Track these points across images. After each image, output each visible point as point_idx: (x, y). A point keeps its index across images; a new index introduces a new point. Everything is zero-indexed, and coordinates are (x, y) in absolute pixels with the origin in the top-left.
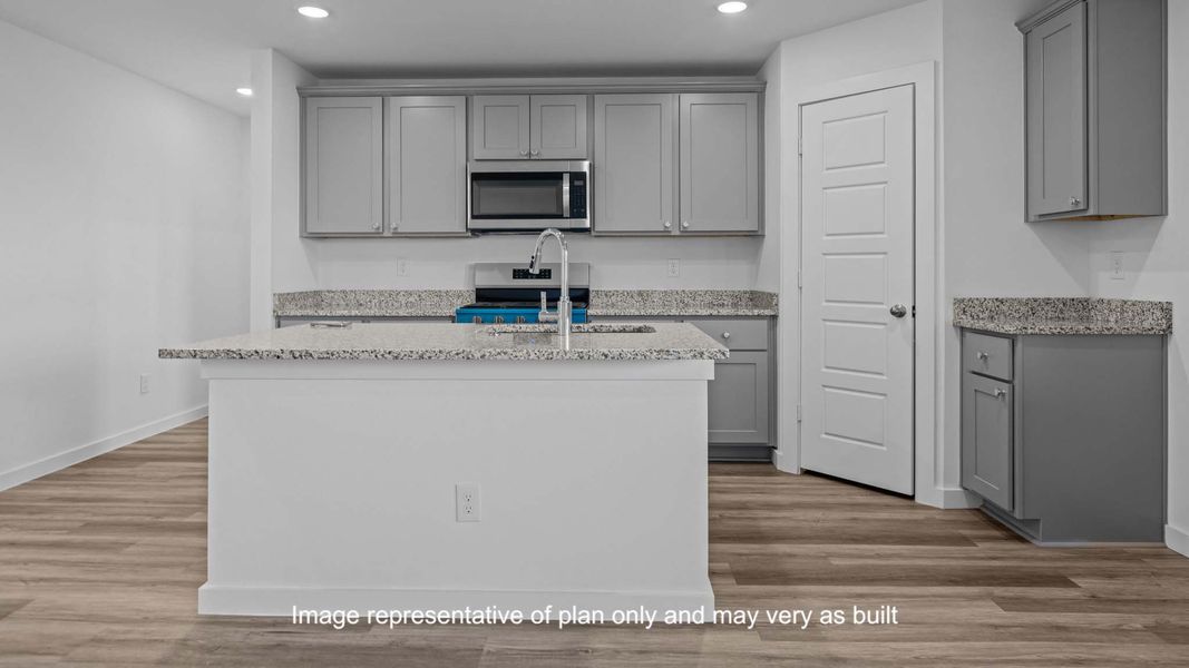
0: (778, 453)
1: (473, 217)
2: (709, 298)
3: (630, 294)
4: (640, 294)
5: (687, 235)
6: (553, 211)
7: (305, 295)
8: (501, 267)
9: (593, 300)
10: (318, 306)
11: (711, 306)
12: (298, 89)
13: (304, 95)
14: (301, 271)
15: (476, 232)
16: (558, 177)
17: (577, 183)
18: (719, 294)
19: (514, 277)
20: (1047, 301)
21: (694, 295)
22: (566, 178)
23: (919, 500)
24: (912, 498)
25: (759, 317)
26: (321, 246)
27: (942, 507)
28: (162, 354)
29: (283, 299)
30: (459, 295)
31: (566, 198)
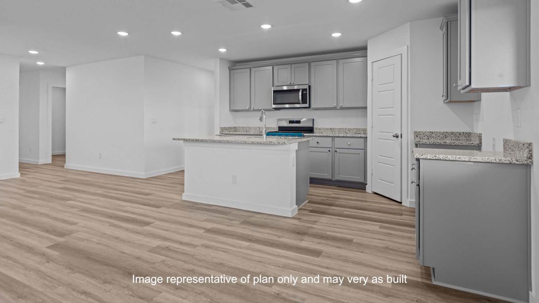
0: (367, 186)
1: (274, 104)
2: (355, 131)
3: (327, 129)
4: (331, 129)
5: (342, 108)
6: (297, 102)
7: (230, 128)
8: (285, 120)
9: (315, 130)
10: (235, 131)
11: (356, 133)
12: (229, 68)
13: (230, 69)
14: (230, 121)
15: (276, 109)
16: (298, 90)
17: (305, 92)
18: (359, 130)
19: (289, 123)
20: (452, 133)
21: (349, 130)
22: (301, 91)
23: (403, 204)
24: (401, 203)
25: (361, 137)
26: (237, 114)
27: (408, 206)
28: (174, 139)
29: (223, 129)
30: (274, 128)
31: (300, 97)
